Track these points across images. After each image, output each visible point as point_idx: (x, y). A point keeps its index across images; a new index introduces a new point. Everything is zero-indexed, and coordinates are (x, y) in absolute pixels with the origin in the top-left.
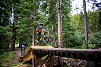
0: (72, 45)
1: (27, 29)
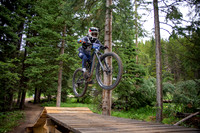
1: (49, 68)
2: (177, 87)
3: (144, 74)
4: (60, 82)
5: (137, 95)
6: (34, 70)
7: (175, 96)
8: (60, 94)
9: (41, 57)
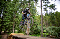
0: (36, 33)
1: (11, 22)
2: (47, 28)
3: (38, 25)
4: (14, 27)
5: (36, 31)
6: (6, 23)
7: (46, 31)
8: (14, 30)
9: (9, 19)
